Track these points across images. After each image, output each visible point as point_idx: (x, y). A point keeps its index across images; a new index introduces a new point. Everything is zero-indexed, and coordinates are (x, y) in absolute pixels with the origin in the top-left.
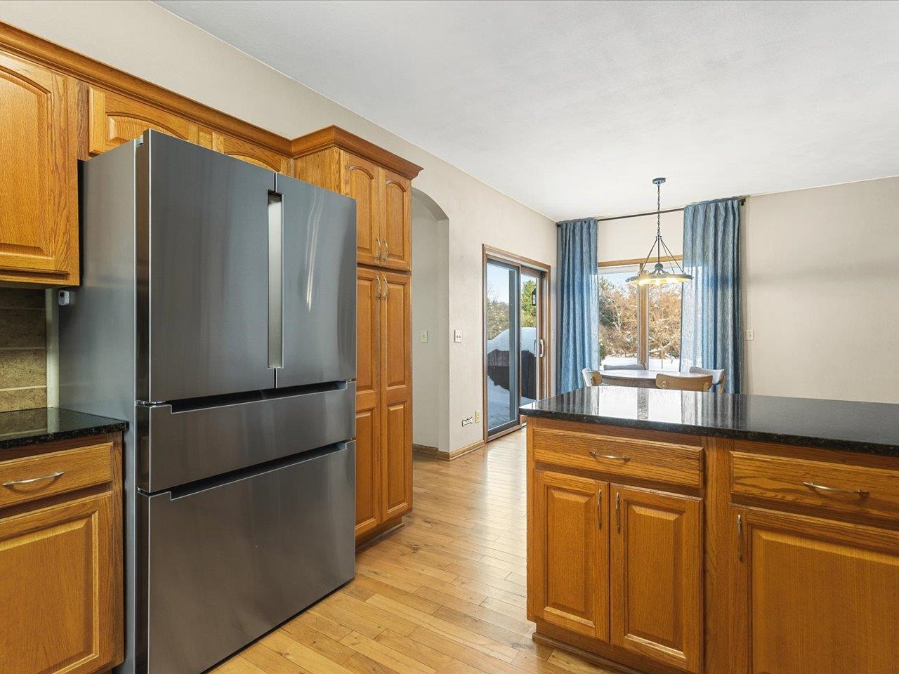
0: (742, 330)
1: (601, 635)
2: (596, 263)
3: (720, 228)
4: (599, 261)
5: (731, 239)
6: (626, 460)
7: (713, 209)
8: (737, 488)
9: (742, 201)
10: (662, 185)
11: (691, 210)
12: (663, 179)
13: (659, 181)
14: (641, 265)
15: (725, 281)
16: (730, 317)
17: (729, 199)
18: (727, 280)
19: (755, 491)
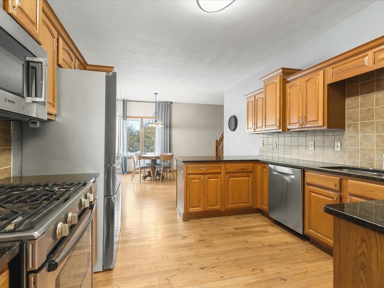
0: (171, 141)
1: (203, 210)
2: (126, 116)
3: (166, 110)
4: (127, 116)
5: (169, 114)
6: (208, 169)
7: (164, 104)
8: (227, 171)
9: (172, 103)
10: (157, 95)
11: (158, 103)
12: (157, 94)
13: (156, 94)
14: (142, 119)
15: (167, 126)
16: (168, 137)
17: (168, 102)
18: (168, 126)
19: (230, 171)
